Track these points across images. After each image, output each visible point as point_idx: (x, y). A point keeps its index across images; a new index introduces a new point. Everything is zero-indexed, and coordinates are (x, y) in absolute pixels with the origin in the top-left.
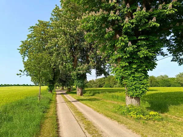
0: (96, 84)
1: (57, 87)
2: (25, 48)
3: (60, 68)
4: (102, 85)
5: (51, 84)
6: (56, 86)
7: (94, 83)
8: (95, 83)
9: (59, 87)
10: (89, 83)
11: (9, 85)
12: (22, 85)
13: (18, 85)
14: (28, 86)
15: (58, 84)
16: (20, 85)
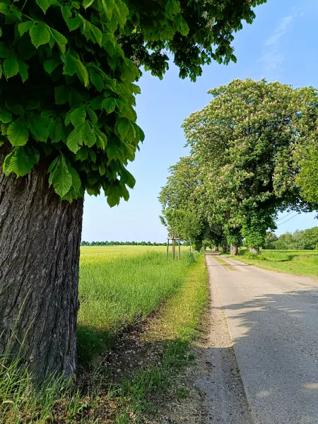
0: (296, 244)
1: (208, 248)
2: (166, 195)
3: (208, 220)
4: (313, 246)
5: (198, 241)
6: (206, 245)
7: (293, 241)
8: (295, 241)
9: (211, 248)
10: (279, 241)
11: (117, 244)
12: (140, 244)
13: (134, 244)
14: (151, 245)
15: (209, 242)
16: (136, 244)
